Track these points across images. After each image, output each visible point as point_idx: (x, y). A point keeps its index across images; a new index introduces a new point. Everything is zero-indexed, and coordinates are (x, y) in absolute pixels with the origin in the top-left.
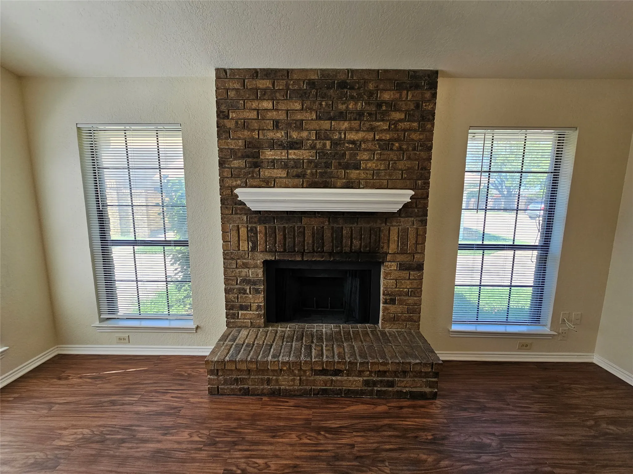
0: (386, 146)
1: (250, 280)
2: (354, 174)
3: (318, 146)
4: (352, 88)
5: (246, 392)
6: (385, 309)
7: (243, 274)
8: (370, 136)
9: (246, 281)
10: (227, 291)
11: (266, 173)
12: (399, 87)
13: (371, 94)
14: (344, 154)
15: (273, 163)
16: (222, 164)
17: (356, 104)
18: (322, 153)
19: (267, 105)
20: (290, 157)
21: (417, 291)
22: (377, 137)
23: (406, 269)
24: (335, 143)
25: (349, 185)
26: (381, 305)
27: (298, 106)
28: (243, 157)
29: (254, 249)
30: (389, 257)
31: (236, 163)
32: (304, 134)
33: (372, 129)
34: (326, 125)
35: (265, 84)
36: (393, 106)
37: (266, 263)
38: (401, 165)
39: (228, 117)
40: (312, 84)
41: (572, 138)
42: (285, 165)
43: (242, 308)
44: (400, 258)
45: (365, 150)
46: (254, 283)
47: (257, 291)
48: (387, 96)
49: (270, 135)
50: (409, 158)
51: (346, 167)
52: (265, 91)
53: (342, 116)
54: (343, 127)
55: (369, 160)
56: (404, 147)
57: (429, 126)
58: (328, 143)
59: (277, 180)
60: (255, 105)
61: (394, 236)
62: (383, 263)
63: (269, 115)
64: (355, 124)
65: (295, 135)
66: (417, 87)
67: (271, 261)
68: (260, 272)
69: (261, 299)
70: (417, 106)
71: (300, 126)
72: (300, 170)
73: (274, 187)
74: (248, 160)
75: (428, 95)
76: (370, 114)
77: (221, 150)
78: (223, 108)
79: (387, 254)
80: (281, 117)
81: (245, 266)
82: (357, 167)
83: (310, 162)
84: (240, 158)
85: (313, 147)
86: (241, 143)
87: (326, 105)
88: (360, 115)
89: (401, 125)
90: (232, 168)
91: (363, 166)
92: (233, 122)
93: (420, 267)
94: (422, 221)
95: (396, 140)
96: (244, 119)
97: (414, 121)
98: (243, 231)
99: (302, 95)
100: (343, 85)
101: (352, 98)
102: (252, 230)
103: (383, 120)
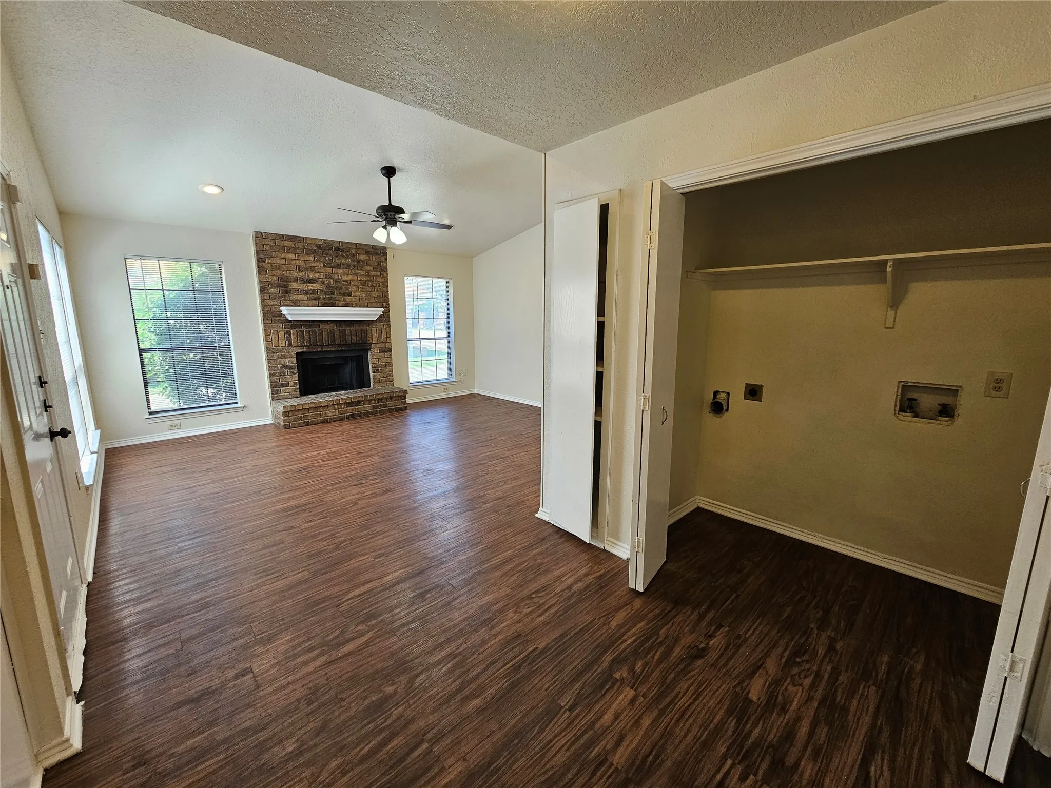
0: (365, 284)
1: (287, 366)
2: (348, 299)
3: (326, 282)
4: (342, 251)
5: (308, 424)
6: (374, 376)
7: (282, 362)
8: (355, 278)
9: (285, 367)
10: (271, 375)
11: (294, 297)
12: (368, 253)
13: (353, 256)
14: (341, 288)
15: (298, 292)
16: (262, 290)
17: (346, 260)
18: (329, 287)
19: (292, 256)
20: (309, 288)
21: (390, 364)
22: (359, 279)
23: (383, 352)
24: (336, 281)
25: (346, 305)
26: (371, 375)
27: (311, 258)
28: (277, 287)
29: (290, 345)
30: (373, 346)
31: (273, 291)
32: (317, 275)
33: (356, 274)
34: (329, 270)
35: (291, 244)
36: (366, 263)
37: (297, 354)
38: (374, 294)
39: (264, 261)
40: (319, 247)
41: (451, 282)
42: (307, 293)
43: (283, 386)
44: (379, 346)
45: (353, 285)
46: (291, 368)
47: (293, 373)
48: (362, 257)
49: (295, 274)
50: (377, 291)
51: (344, 294)
52: (289, 248)
53: (338, 266)
54: (340, 272)
55: (356, 291)
56: (374, 285)
57: (385, 275)
58: (332, 281)
59: (302, 302)
60: (283, 255)
61: (374, 334)
62: (369, 349)
63: (293, 262)
64: (346, 271)
65: (311, 275)
66: (377, 254)
67: (302, 352)
68: (294, 360)
69: (297, 378)
70: (378, 264)
71: (313, 270)
72: (316, 296)
73: (299, 306)
74: (281, 288)
75: (383, 259)
76: (354, 266)
77: (260, 282)
78: (261, 256)
79: (371, 344)
80: (301, 264)
81: (284, 357)
82: (350, 295)
83: (322, 291)
84: (275, 287)
85: (323, 283)
86: (275, 278)
87: (329, 259)
88: (349, 266)
89: (371, 273)
90: (269, 293)
91: (353, 294)
92: (269, 265)
93: (390, 350)
94: (388, 325)
95: (370, 281)
96: (277, 264)
97: (377, 271)
98: (281, 334)
99: (314, 253)
100: (337, 249)
101: (343, 256)
102: (287, 332)
103: (361, 270)
